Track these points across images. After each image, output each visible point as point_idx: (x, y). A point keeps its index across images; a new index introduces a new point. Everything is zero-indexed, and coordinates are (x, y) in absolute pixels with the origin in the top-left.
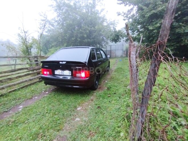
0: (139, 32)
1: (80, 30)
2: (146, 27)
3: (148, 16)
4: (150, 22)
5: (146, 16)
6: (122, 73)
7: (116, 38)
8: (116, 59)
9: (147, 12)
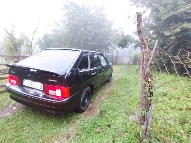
0: (150, 38)
1: (85, 31)
2: (161, 32)
3: (165, 18)
4: (167, 27)
5: (162, 18)
6: (127, 86)
7: (124, 43)
8: (122, 66)
9: (164, 14)
